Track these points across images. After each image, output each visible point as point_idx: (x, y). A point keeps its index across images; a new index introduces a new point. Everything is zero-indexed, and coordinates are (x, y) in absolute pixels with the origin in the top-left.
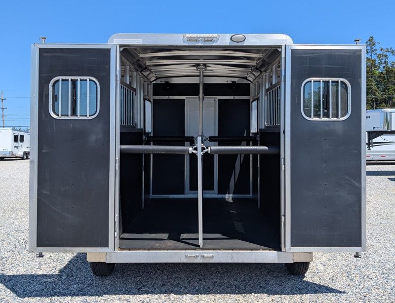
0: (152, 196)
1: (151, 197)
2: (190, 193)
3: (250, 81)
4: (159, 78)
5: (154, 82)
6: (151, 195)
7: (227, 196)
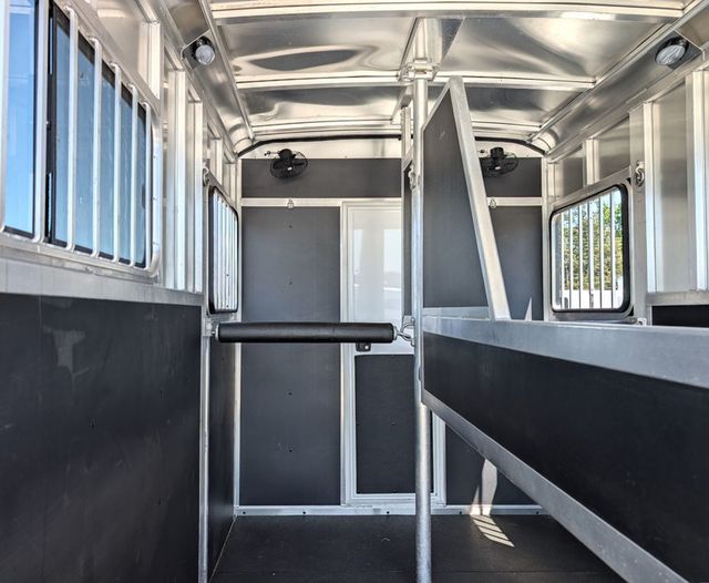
0: (238, 509)
1: (236, 513)
2: (358, 503)
3: (543, 152)
4: (261, 143)
5: (247, 156)
6: (236, 506)
7: (474, 510)
